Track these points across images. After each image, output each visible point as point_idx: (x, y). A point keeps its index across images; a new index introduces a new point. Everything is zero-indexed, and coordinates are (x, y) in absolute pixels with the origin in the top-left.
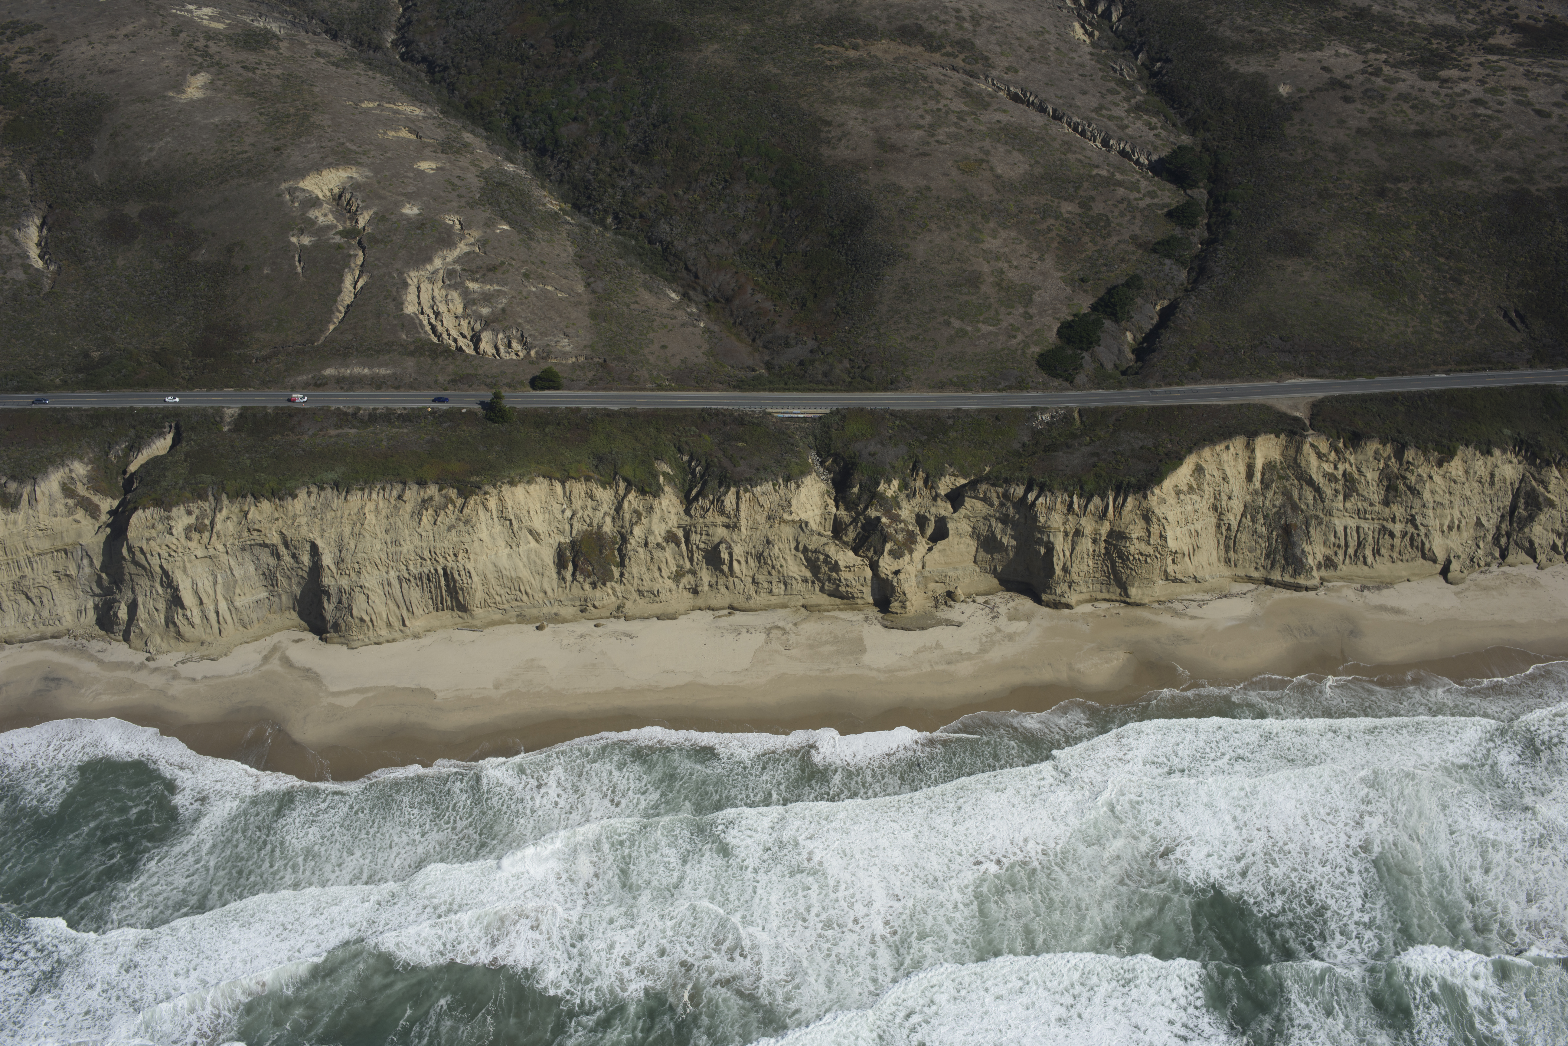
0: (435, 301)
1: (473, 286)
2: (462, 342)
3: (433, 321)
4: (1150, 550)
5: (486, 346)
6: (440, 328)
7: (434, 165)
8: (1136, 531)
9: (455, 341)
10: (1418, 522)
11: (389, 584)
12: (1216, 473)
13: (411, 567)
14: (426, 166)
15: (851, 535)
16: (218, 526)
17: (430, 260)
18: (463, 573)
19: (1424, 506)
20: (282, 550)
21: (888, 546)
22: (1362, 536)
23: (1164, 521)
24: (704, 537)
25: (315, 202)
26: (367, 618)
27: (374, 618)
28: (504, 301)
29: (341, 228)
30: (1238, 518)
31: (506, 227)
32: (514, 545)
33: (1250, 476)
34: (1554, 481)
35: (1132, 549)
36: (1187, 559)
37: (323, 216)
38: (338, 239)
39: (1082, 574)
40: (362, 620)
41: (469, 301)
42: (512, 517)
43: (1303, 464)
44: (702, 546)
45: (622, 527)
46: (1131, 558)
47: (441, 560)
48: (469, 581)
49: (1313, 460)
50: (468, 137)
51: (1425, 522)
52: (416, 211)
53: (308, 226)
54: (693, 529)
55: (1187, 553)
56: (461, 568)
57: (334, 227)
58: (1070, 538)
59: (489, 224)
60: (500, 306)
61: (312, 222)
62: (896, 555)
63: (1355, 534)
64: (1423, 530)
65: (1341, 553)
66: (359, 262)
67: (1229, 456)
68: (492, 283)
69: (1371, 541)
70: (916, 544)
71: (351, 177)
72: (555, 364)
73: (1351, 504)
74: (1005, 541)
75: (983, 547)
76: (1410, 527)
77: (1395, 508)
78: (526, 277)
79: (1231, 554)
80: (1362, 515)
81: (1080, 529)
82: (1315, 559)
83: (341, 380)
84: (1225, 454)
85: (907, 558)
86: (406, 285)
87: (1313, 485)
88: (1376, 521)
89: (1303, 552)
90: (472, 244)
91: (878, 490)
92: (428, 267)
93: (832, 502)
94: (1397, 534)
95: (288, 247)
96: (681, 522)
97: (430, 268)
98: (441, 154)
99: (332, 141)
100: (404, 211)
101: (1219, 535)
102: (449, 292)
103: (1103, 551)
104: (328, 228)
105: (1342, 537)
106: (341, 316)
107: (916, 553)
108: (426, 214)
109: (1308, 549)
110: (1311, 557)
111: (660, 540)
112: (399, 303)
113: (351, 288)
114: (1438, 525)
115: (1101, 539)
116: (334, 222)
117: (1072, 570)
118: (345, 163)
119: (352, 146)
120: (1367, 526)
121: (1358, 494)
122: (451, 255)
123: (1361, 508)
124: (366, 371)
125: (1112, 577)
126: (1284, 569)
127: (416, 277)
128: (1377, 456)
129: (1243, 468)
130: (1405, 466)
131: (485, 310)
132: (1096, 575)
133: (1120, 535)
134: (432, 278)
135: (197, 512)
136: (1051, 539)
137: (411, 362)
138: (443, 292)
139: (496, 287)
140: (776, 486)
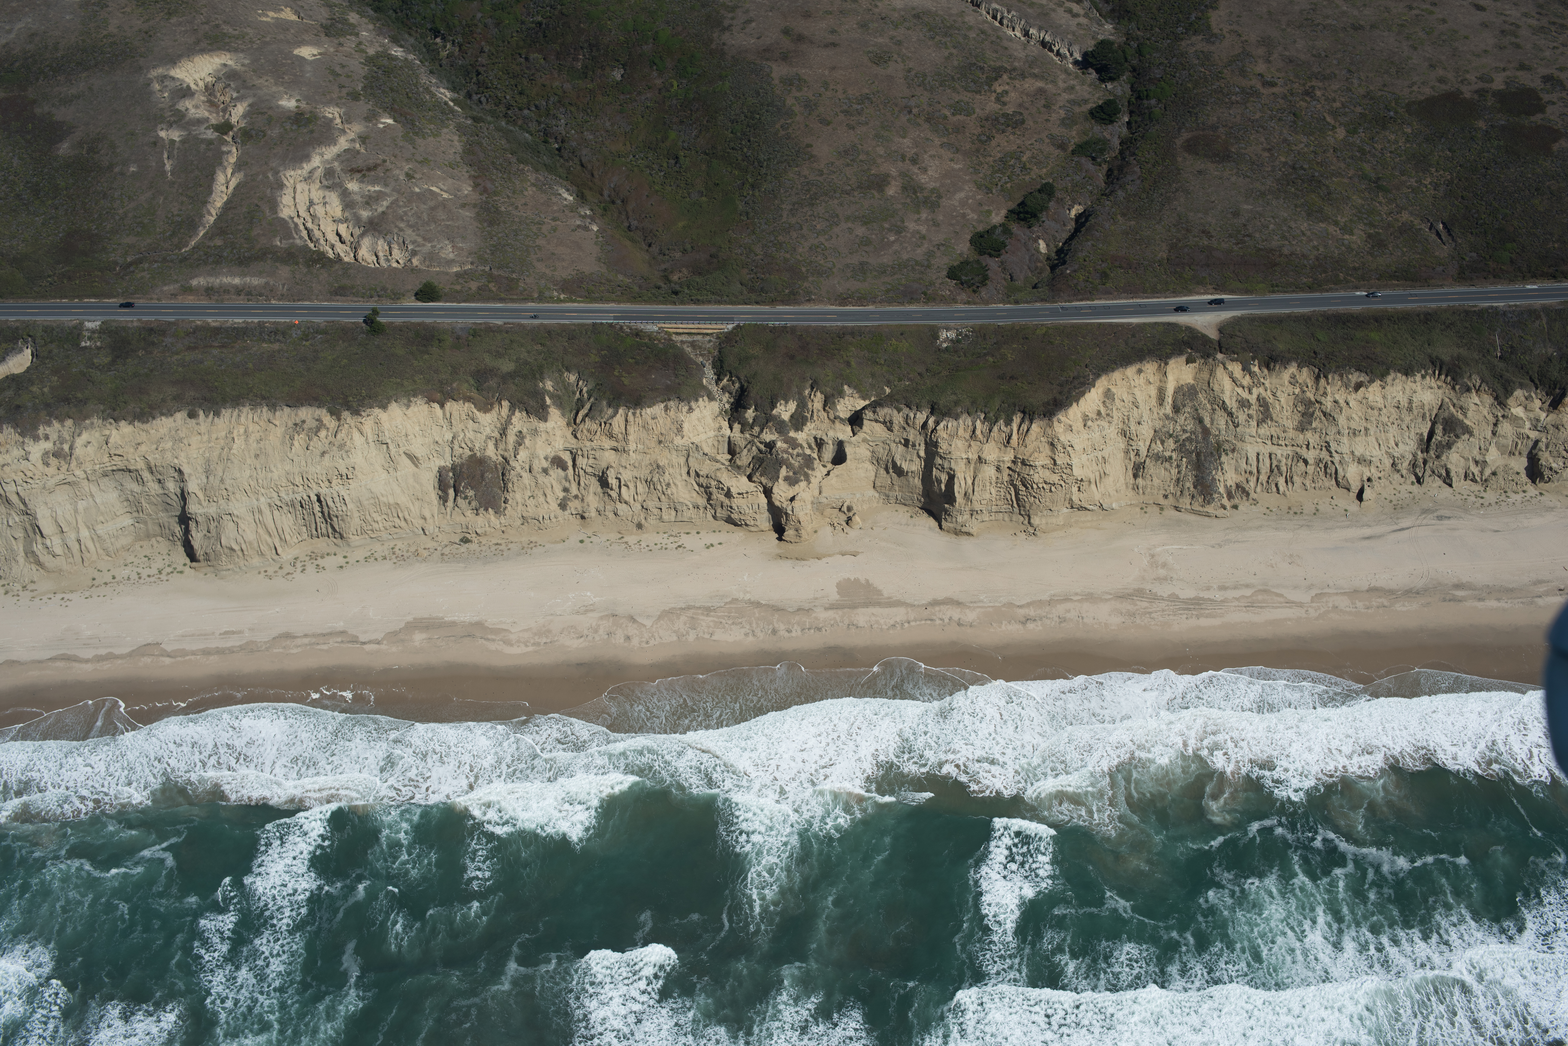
0: (311, 203)
1: (353, 186)
2: (340, 248)
3: (309, 225)
4: (1055, 478)
5: (364, 253)
6: (317, 234)
7: (315, 51)
8: (1041, 459)
9: (333, 247)
10: (1332, 449)
11: (260, 512)
12: (1125, 397)
13: (283, 494)
14: (307, 52)
15: (744, 459)
16: (79, 451)
17: (307, 158)
18: (337, 499)
19: (1339, 433)
20: (146, 475)
21: (783, 472)
22: (1275, 463)
23: (1069, 449)
24: (591, 461)
25: (186, 92)
26: (236, 547)
27: (244, 547)
28: (385, 203)
29: (214, 121)
30: (1148, 443)
31: (390, 121)
32: (391, 470)
33: (1161, 399)
34: (1472, 407)
35: (1036, 478)
36: (1093, 486)
37: (193, 108)
38: (210, 134)
39: (983, 502)
40: (232, 549)
41: (348, 203)
42: (389, 441)
43: (1216, 387)
44: (589, 470)
45: (506, 450)
46: (1035, 486)
47: (314, 486)
48: (344, 508)
49: (1227, 383)
50: (353, 17)
51: (1339, 450)
52: (293, 103)
53: (179, 119)
54: (580, 452)
55: (1093, 481)
56: (335, 495)
57: (207, 120)
58: (972, 466)
59: (371, 117)
60: (380, 210)
61: (183, 115)
62: (792, 481)
63: (1267, 461)
64: (1337, 458)
65: (1253, 480)
66: (233, 159)
67: (1140, 380)
68: (373, 183)
69: (1284, 469)
70: (813, 469)
71: (225, 65)
72: (438, 273)
73: (1264, 430)
74: (905, 466)
75: (882, 472)
76: (1324, 455)
77: (1309, 435)
78: (409, 176)
79: (1140, 481)
80: (1275, 441)
81: (983, 456)
82: (1226, 486)
83: (209, 291)
84: (1136, 377)
85: (803, 484)
86: (281, 186)
87: (1225, 409)
88: (1289, 448)
89: (1214, 479)
90: (353, 140)
91: (774, 412)
92: (305, 165)
93: (726, 423)
94: (1311, 461)
95: (156, 142)
96: (568, 445)
97: (307, 167)
98: (324, 38)
99: (206, 23)
100: (280, 103)
101: (1127, 461)
102: (327, 193)
103: (1006, 478)
104: (199, 122)
105: (1255, 463)
106: (212, 219)
107: (812, 479)
108: (303, 105)
109: (1219, 476)
110: (1222, 484)
111: (545, 464)
112: (274, 206)
113: (224, 188)
114: (1352, 453)
115: (1004, 467)
116: (207, 114)
117: (974, 498)
118: (219, 49)
119: (227, 29)
120: (1280, 452)
121: (1272, 420)
122: (330, 152)
123: (1275, 434)
124: (237, 281)
125: (1015, 505)
126: (1193, 497)
127: (292, 176)
128: (1293, 381)
129: (1153, 392)
130: (1321, 391)
131: (365, 214)
132: (999, 503)
133: (1024, 463)
134: (309, 178)
135: (54, 436)
136: (953, 466)
137: (284, 271)
138: (321, 193)
139: (377, 188)
140: (666, 409)
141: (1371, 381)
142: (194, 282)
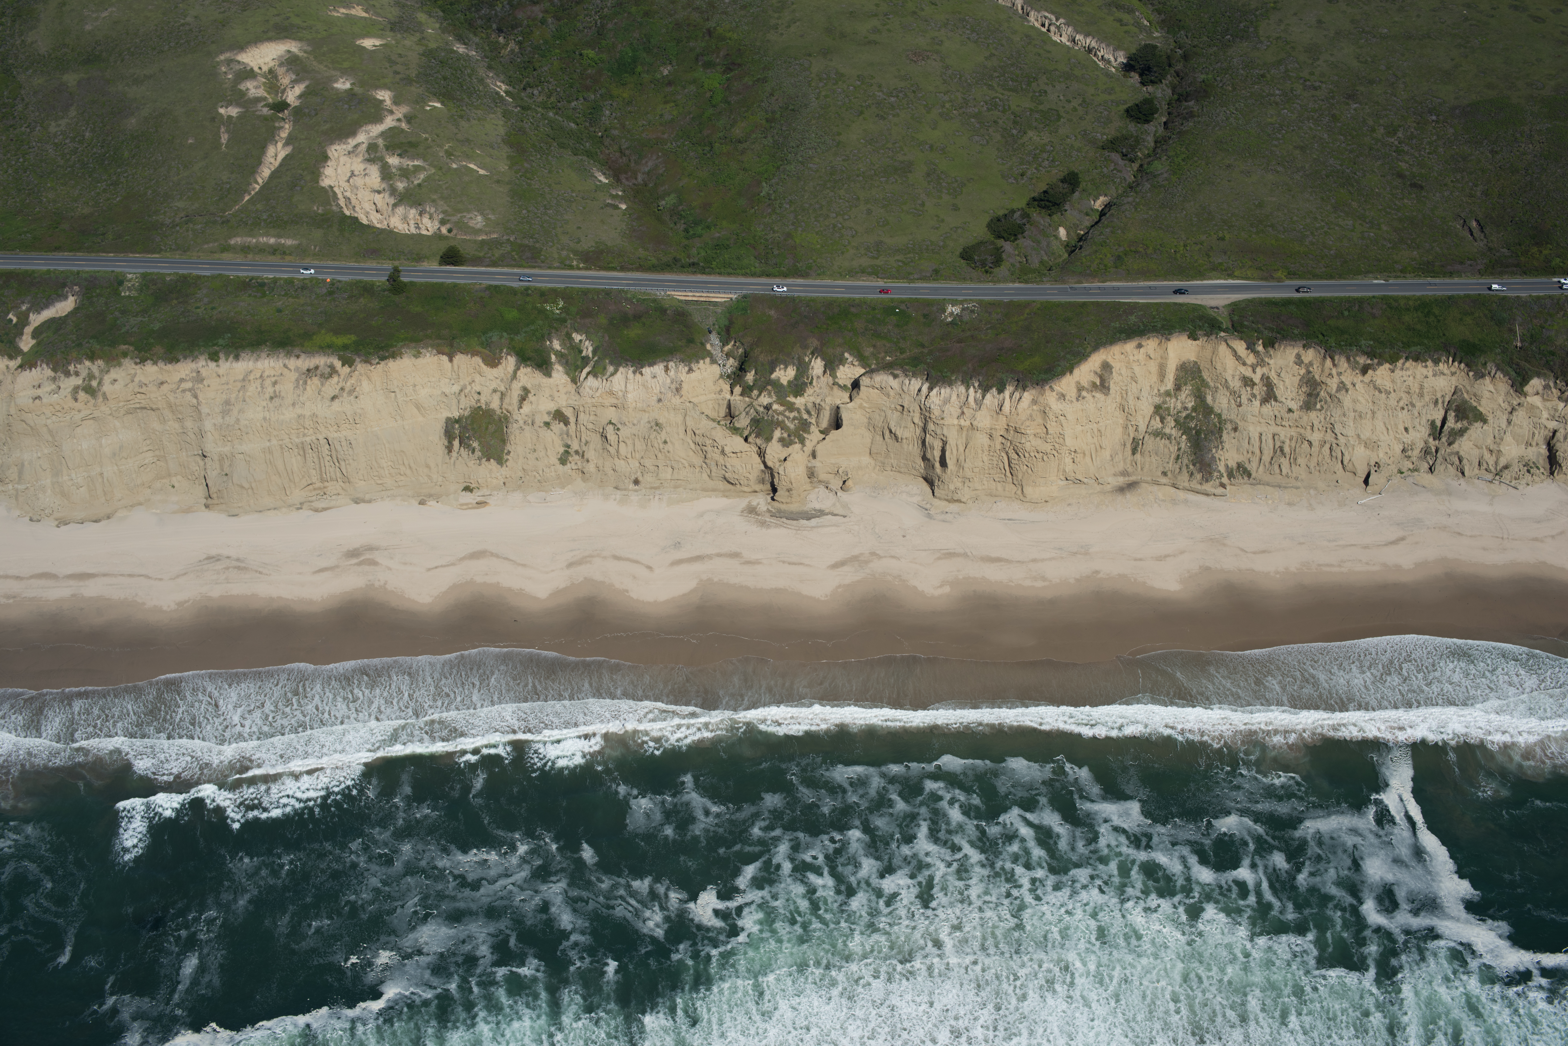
0: (353, 174)
1: (393, 161)
2: (374, 216)
3: (348, 194)
4: (1047, 447)
5: (397, 220)
6: (354, 201)
7: (378, 42)
8: (1033, 427)
9: (367, 214)
10: (1337, 431)
11: (271, 452)
12: (1123, 371)
13: (294, 437)
14: (369, 43)
15: (743, 422)
16: (106, 387)
17: (353, 133)
18: (344, 443)
19: (1344, 415)
20: (167, 414)
21: (777, 434)
22: (1278, 444)
23: (1062, 418)
24: (592, 418)
25: (249, 74)
27: (254, 485)
28: (422, 176)
29: (270, 100)
30: (1147, 419)
31: (438, 105)
32: (398, 418)
33: (1162, 376)
34: (1486, 394)
35: (1028, 446)
36: (1088, 459)
37: (253, 89)
38: (265, 111)
39: (976, 470)
41: (387, 176)
42: (396, 390)
43: (1219, 366)
44: (590, 426)
45: (510, 404)
46: (1027, 455)
47: (324, 429)
48: (351, 452)
49: (1230, 360)
50: (422, 17)
51: (1345, 432)
52: (348, 86)
53: (239, 98)
54: (582, 409)
55: (1087, 453)
56: (343, 440)
57: (265, 99)
58: (965, 433)
59: (421, 101)
60: (416, 182)
61: (243, 94)
62: (785, 443)
63: (1271, 442)
64: (1342, 440)
65: (1255, 460)
66: (284, 134)
67: (1141, 355)
68: (412, 158)
69: (1287, 449)
70: (809, 433)
71: (289, 51)
72: (464, 241)
73: (1267, 409)
74: (899, 434)
75: (879, 438)
76: (1330, 437)
77: (1313, 415)
78: (449, 154)
79: (1138, 456)
80: (1279, 421)
81: (975, 423)
82: (1227, 466)
83: (245, 249)
84: (1136, 352)
85: (798, 446)
86: (326, 158)
87: (1228, 388)
88: (1293, 429)
89: (1213, 457)
90: (399, 120)
91: (773, 376)
92: (350, 141)
93: (728, 387)
94: (1316, 444)
95: (215, 118)
96: (571, 402)
97: (352, 142)
98: (388, 33)
99: (278, 15)
100: (336, 85)
101: (1126, 437)
102: (368, 166)
103: (998, 446)
104: (258, 100)
105: (1257, 444)
106: (258, 187)
107: (807, 442)
108: (357, 89)
109: (1219, 454)
110: (1223, 463)
111: (547, 419)
112: (316, 175)
113: (272, 160)
114: (1358, 436)
115: (996, 435)
116: (266, 95)
117: (966, 465)
118: (286, 37)
119: (296, 21)
120: (1284, 433)
121: (1276, 400)
122: (376, 130)
123: (1278, 416)
124: (272, 241)
125: (1008, 474)
126: (1192, 474)
127: (336, 151)
128: (1299, 361)
129: (1153, 367)
130: (1327, 372)
131: (401, 185)
132: (992, 472)
133: (1016, 431)
134: (353, 152)
135: (84, 373)
136: (945, 432)
137: (318, 234)
138: (362, 166)
139: (416, 163)
140: (667, 369)
141: (1380, 364)
142: (232, 242)
